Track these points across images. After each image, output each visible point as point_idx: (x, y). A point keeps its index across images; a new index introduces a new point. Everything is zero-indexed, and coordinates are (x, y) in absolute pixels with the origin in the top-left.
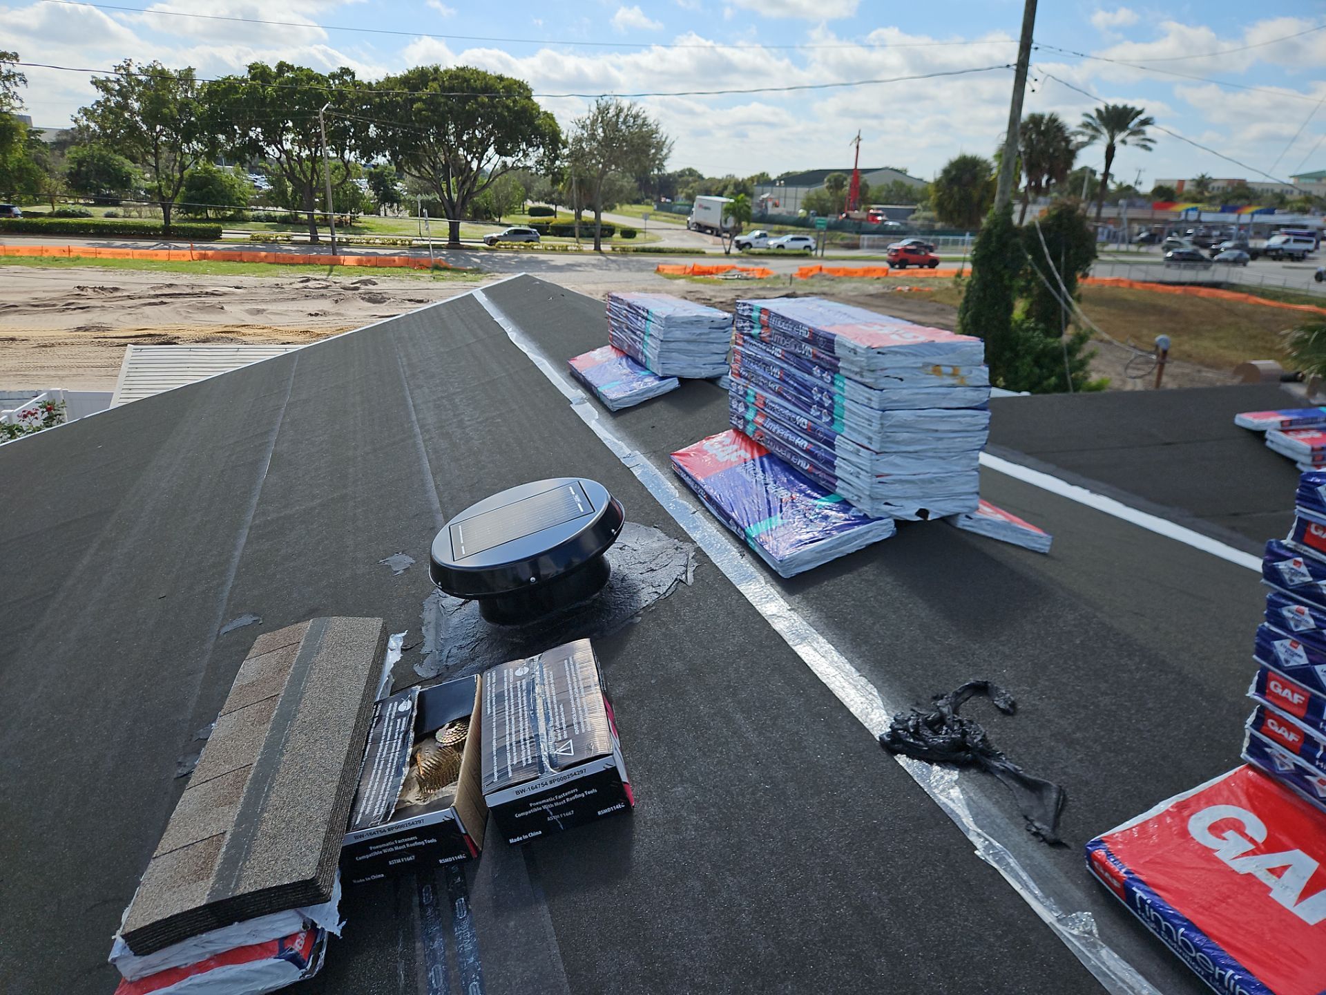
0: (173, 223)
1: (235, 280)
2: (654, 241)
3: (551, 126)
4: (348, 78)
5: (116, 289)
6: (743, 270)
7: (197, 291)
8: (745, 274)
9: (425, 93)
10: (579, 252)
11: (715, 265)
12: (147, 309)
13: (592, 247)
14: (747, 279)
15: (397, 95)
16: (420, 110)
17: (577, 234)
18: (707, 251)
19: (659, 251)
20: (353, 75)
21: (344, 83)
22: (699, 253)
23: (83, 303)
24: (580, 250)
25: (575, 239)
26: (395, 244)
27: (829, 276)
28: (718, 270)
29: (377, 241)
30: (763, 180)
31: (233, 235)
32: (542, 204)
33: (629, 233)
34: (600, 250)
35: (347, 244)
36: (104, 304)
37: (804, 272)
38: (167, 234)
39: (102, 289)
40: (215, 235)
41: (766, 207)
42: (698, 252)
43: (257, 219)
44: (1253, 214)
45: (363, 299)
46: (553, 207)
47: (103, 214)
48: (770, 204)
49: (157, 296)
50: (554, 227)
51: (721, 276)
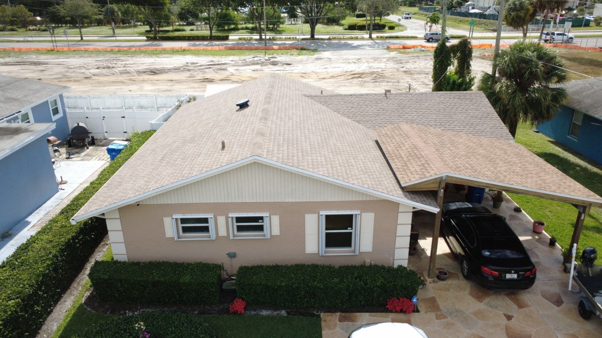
0: (213, 34)
1: (231, 58)
5: (197, 63)
6: (423, 47)
7: (220, 63)
8: (423, 49)
10: (363, 39)
11: (414, 44)
12: (206, 70)
13: (368, 36)
17: (366, 29)
23: (188, 68)
26: (290, 38)
28: (415, 46)
29: (284, 38)
31: (233, 37)
32: (361, 13)
35: (274, 39)
36: (194, 68)
38: (212, 38)
39: (193, 63)
40: (226, 38)
41: (468, 9)
43: (242, 29)
45: (271, 64)
47: (189, 29)
48: (470, 7)
49: (209, 65)
50: (358, 26)
51: (413, 50)
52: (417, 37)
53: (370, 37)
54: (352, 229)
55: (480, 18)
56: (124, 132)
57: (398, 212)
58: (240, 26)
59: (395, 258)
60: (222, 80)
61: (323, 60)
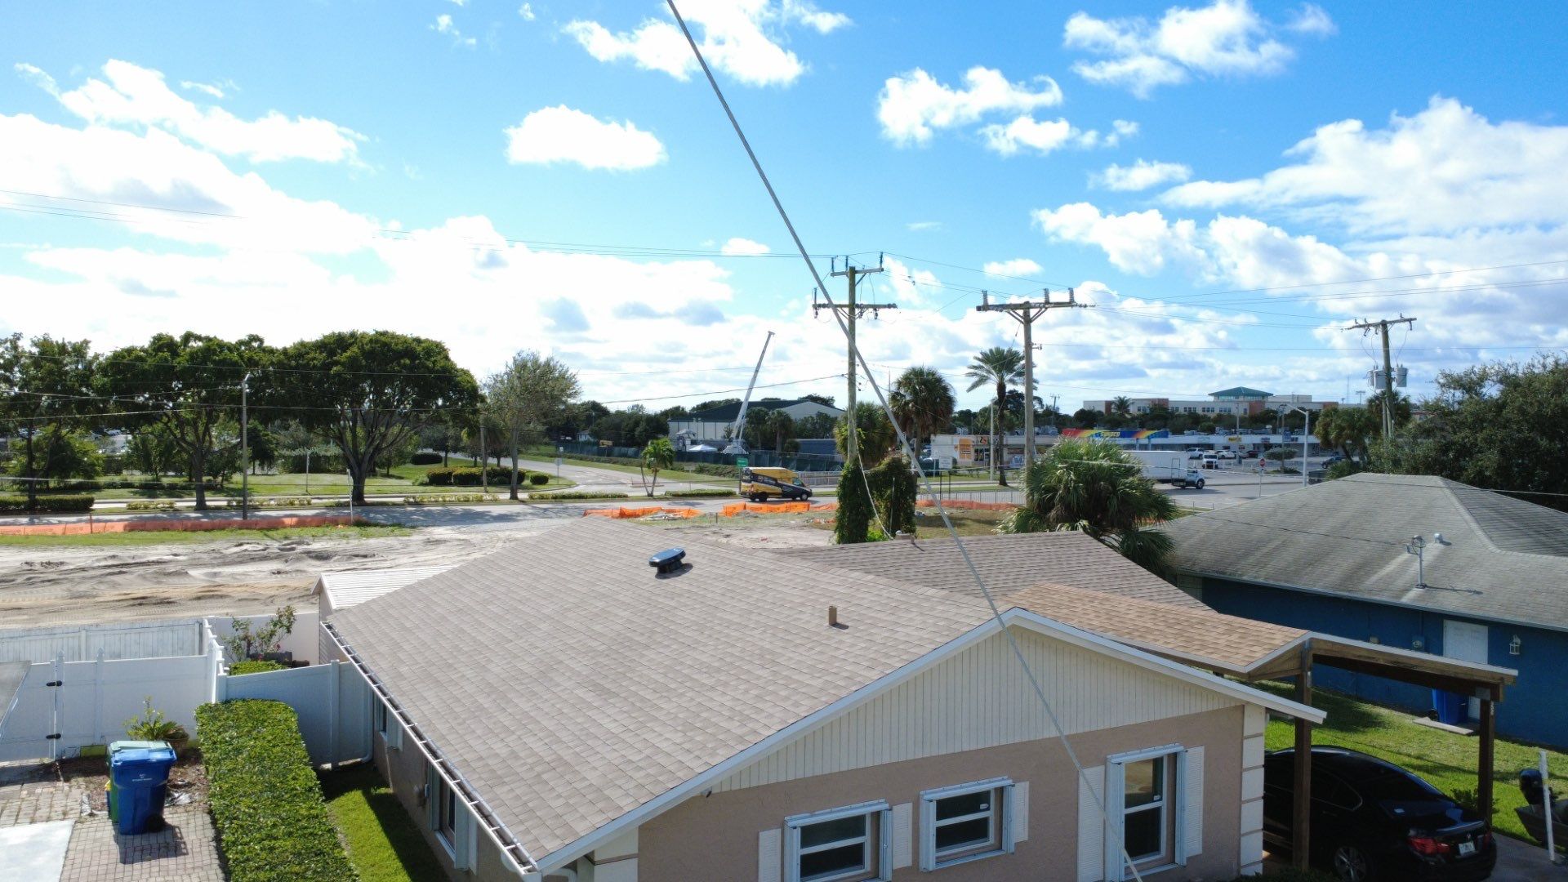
1: (165, 548)
2: (569, 486)
3: (468, 382)
4: (255, 344)
5: (62, 563)
6: (669, 511)
7: (143, 560)
8: (671, 515)
9: (344, 357)
10: (495, 502)
11: (642, 508)
12: (115, 578)
13: (508, 496)
14: (674, 519)
15: (314, 359)
16: (338, 375)
17: (485, 482)
18: (630, 494)
19: (580, 497)
20: (261, 341)
21: (251, 349)
22: (622, 497)
23: (45, 576)
24: (496, 500)
25: (482, 488)
26: (292, 504)
27: (752, 513)
28: (644, 513)
29: (272, 502)
30: (677, 414)
32: (430, 451)
33: (541, 480)
34: (516, 498)
36: (68, 576)
37: (730, 510)
38: (34, 507)
39: (49, 563)
40: (85, 508)
41: (684, 445)
42: (620, 496)
44: (1149, 438)
45: (308, 558)
46: (443, 454)
48: (688, 442)
49: (111, 566)
50: (456, 476)
51: (648, 518)
52: (626, 496)
53: (514, 497)
54: (1161, 799)
55: (716, 462)
56: (50, 737)
57: (1243, 738)
58: (102, 480)
59: (1243, 863)
60: (199, 598)
61: (448, 543)
